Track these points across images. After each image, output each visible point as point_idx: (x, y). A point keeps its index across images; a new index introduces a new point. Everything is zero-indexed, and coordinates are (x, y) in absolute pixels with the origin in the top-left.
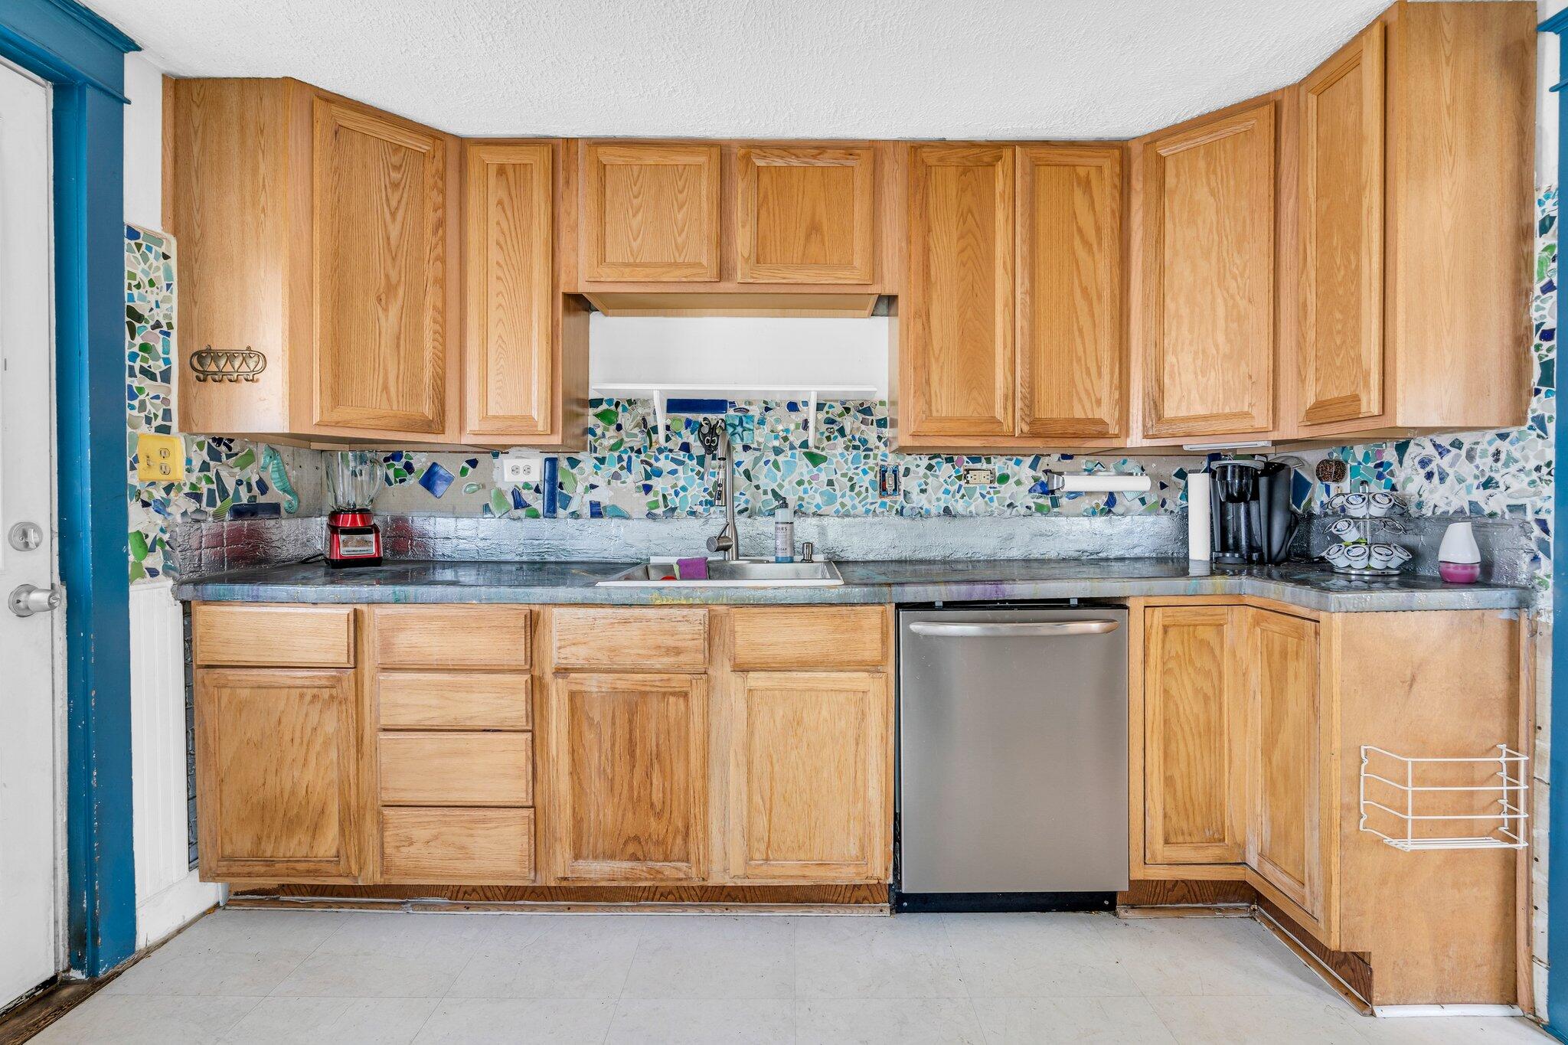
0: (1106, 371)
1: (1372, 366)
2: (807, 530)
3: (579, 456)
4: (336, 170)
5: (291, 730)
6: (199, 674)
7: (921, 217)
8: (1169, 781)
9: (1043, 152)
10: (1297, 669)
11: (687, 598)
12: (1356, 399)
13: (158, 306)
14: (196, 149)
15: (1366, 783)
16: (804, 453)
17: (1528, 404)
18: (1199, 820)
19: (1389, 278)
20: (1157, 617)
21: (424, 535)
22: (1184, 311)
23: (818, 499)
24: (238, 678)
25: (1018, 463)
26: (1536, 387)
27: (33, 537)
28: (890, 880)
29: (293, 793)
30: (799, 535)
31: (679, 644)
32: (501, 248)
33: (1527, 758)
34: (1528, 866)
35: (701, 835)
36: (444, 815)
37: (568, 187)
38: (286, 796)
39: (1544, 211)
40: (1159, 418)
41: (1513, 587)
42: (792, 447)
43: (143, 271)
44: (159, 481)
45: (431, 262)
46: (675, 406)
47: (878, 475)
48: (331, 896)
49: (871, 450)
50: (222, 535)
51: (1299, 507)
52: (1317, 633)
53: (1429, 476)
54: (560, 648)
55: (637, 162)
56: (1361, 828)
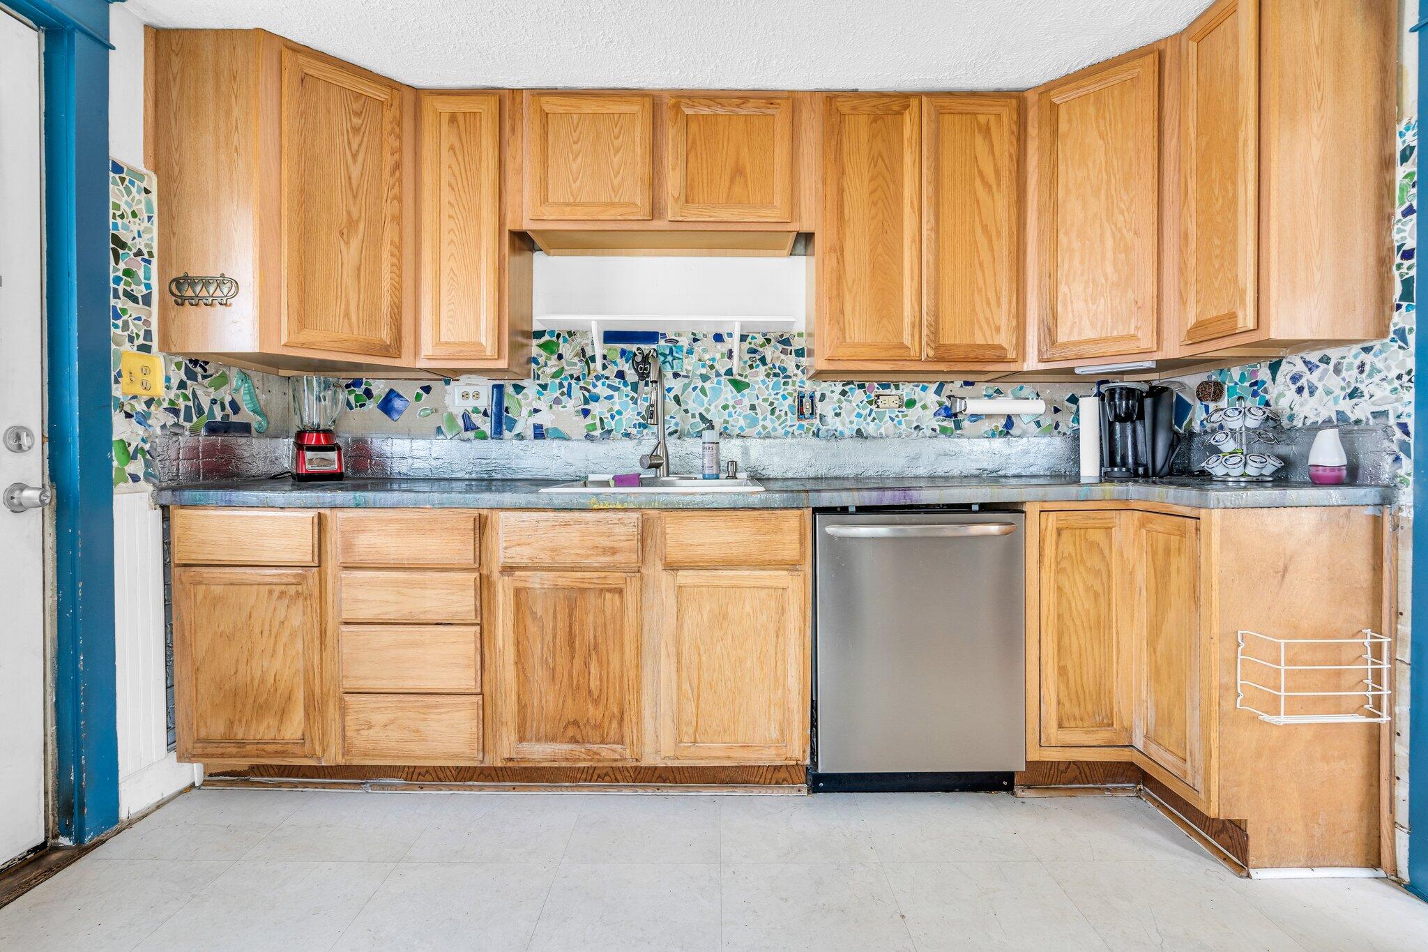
0: (1004, 301)
1: (1248, 285)
2: (731, 450)
3: (523, 383)
4: (303, 114)
5: (260, 623)
6: (177, 572)
7: (835, 161)
8: (1062, 671)
9: (946, 102)
10: (1180, 564)
11: (622, 503)
12: (1233, 316)
13: (140, 236)
14: (175, 93)
15: (1242, 665)
16: (729, 380)
17: (1390, 318)
18: (1089, 707)
19: (1263, 203)
20: (1052, 521)
21: (382, 454)
22: (1076, 245)
23: (742, 422)
24: (212, 576)
25: (924, 389)
26: (1398, 302)
27: (25, 441)
28: (808, 762)
29: (262, 681)
30: (725, 455)
31: (616, 545)
32: (453, 189)
33: (1390, 640)
34: (1390, 739)
35: (634, 719)
36: (401, 701)
37: (513, 134)
38: (256, 683)
39: (1404, 142)
40: (1053, 342)
41: (1376, 486)
42: (718, 375)
43: (127, 203)
44: (141, 395)
45: (389, 201)
46: (611, 337)
47: (797, 400)
48: (297, 776)
49: (790, 377)
50: (198, 448)
51: (1180, 427)
52: (1197, 529)
53: (1300, 390)
54: (506, 548)
55: (578, 111)
56: (1238, 706)
